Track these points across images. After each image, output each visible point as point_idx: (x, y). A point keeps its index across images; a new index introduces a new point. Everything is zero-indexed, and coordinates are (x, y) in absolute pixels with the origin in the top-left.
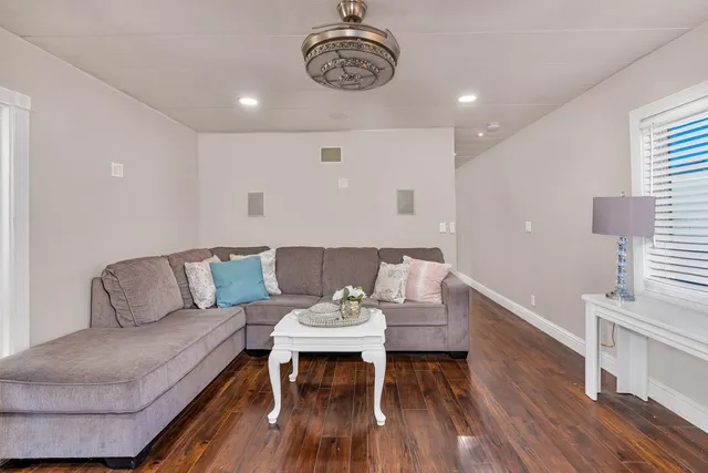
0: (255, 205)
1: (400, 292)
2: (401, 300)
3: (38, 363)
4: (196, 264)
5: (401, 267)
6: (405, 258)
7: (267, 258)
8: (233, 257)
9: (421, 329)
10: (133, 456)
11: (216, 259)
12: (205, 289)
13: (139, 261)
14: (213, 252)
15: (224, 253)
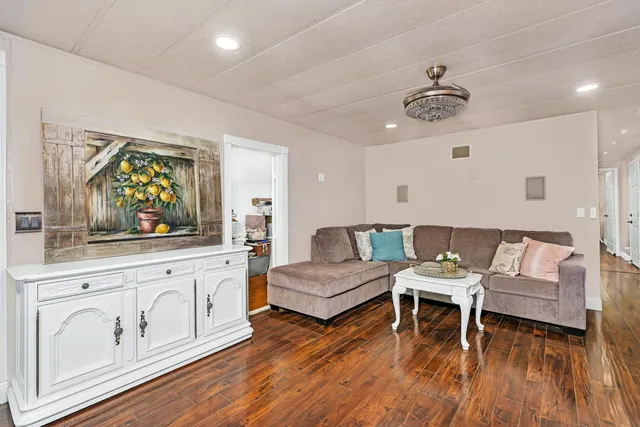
0: (402, 194)
1: (513, 266)
2: (513, 274)
3: (291, 269)
4: (361, 233)
5: (517, 246)
6: (525, 239)
7: (407, 233)
8: (385, 230)
9: (529, 300)
10: (325, 319)
11: (374, 230)
12: (366, 249)
13: (331, 229)
14: (373, 226)
15: (379, 228)
